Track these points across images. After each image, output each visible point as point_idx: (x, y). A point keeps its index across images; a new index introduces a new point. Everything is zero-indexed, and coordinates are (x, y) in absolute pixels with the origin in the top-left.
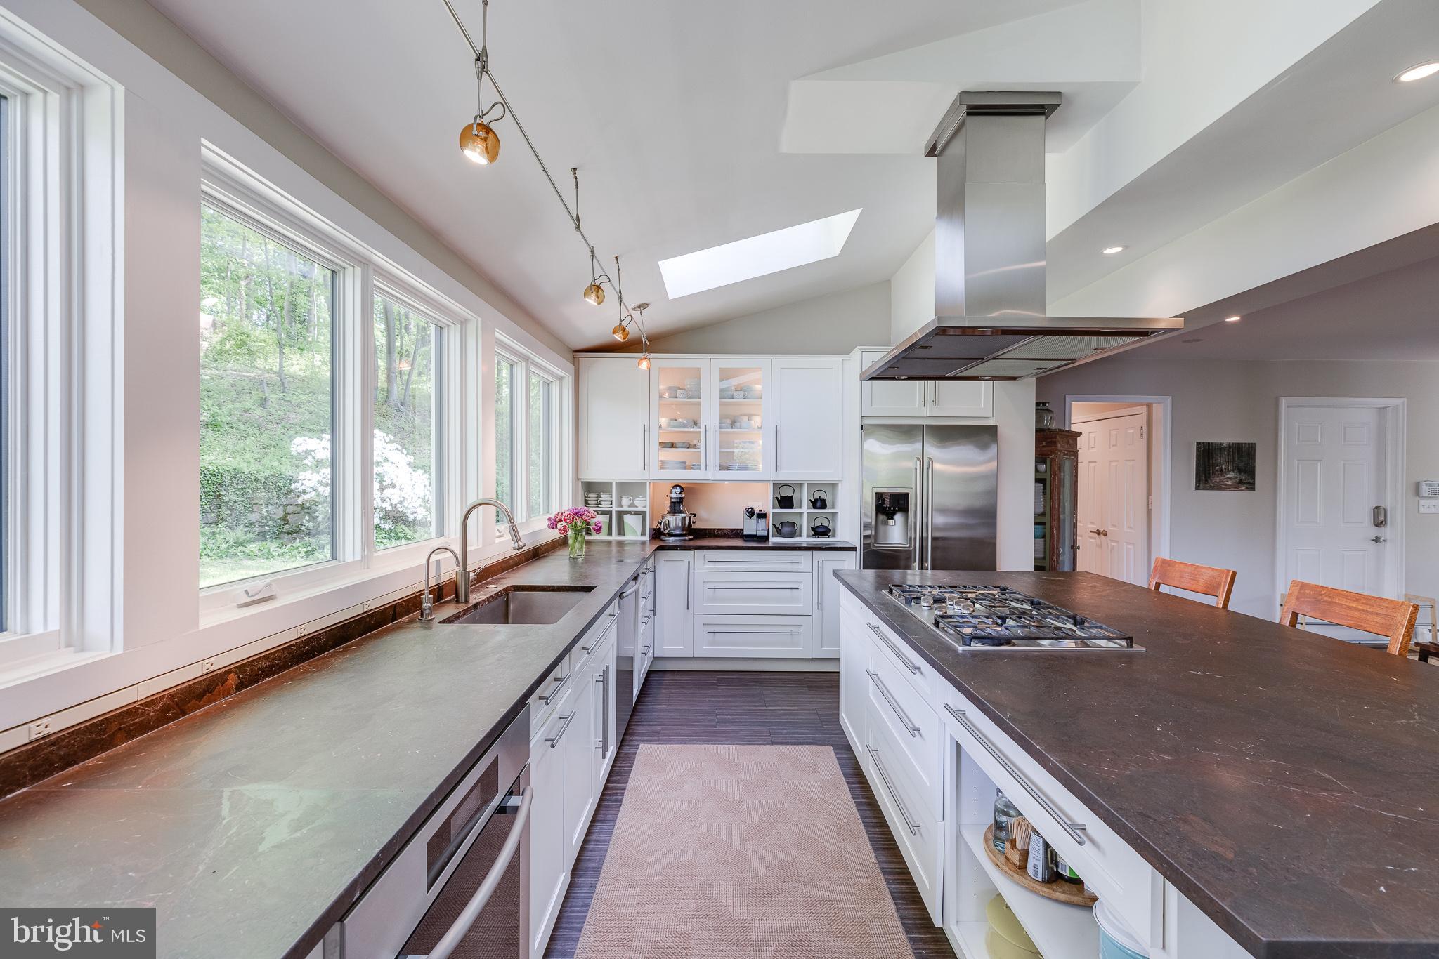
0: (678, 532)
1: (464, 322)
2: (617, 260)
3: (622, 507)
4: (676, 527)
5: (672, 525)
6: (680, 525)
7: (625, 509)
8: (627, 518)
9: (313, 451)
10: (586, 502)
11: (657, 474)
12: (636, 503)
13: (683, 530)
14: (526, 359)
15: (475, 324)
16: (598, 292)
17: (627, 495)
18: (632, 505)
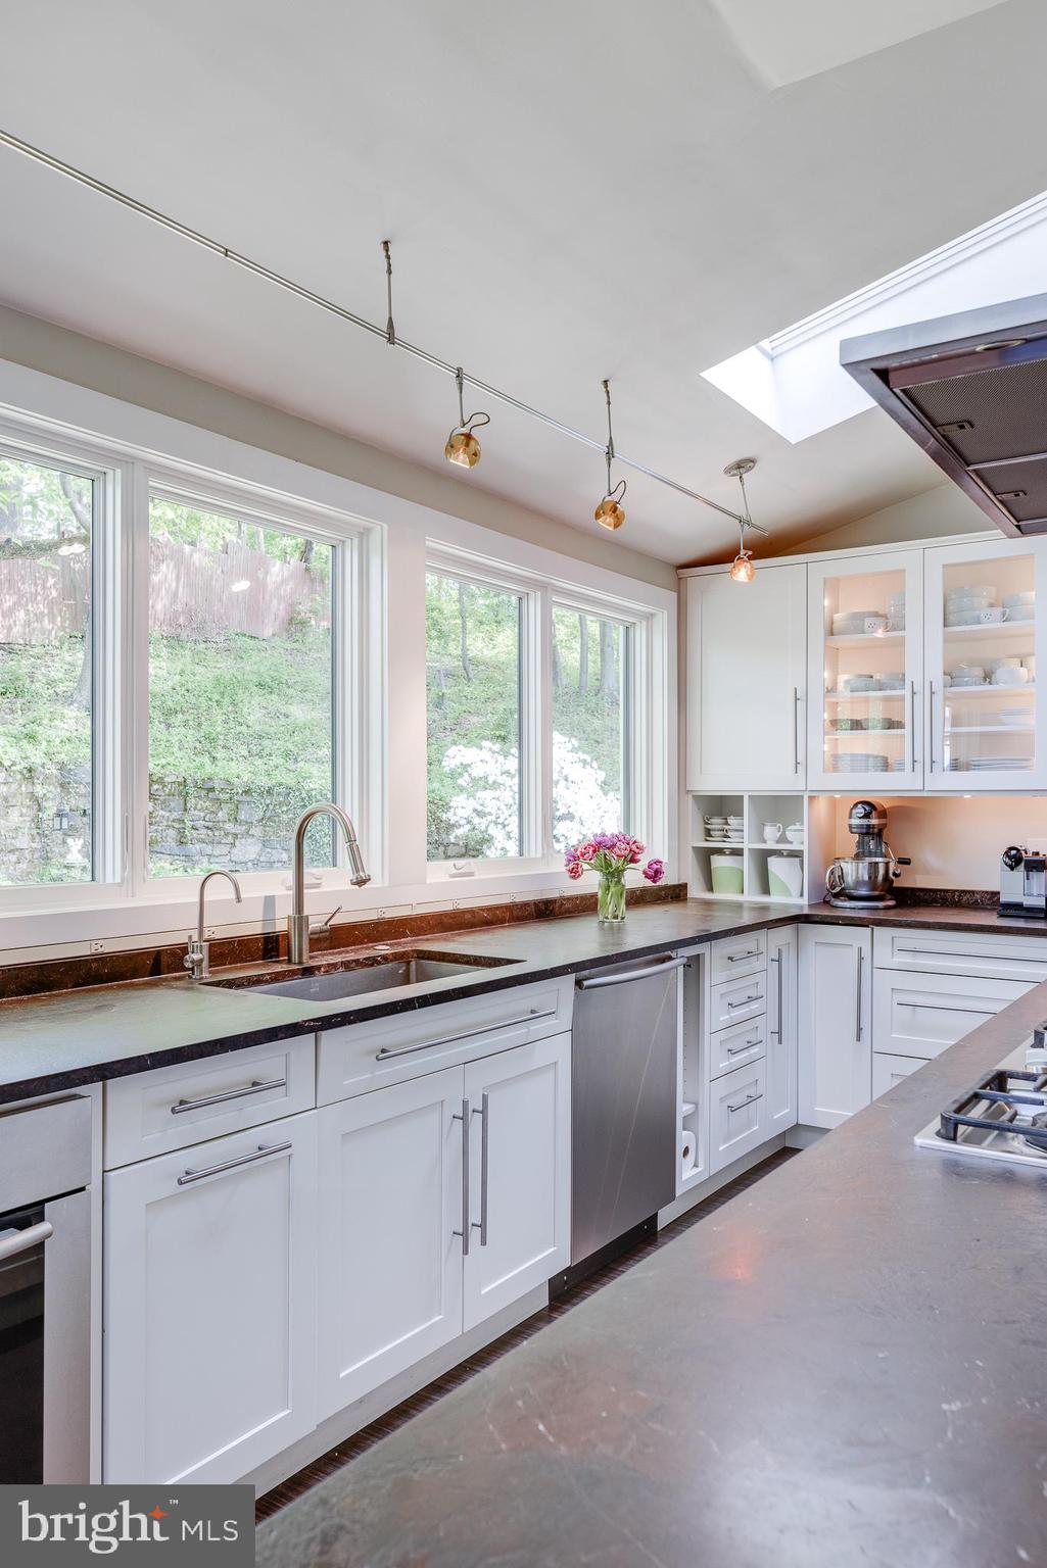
0: (863, 892)
1: (364, 534)
2: (606, 387)
3: (765, 842)
4: (858, 883)
5: (850, 879)
6: (866, 878)
7: (771, 845)
8: (773, 862)
9: (469, 765)
10: (708, 833)
11: (820, 780)
12: (789, 835)
13: (874, 889)
14: (543, 587)
15: (380, 532)
16: (467, 445)
17: (774, 821)
18: (782, 839)
